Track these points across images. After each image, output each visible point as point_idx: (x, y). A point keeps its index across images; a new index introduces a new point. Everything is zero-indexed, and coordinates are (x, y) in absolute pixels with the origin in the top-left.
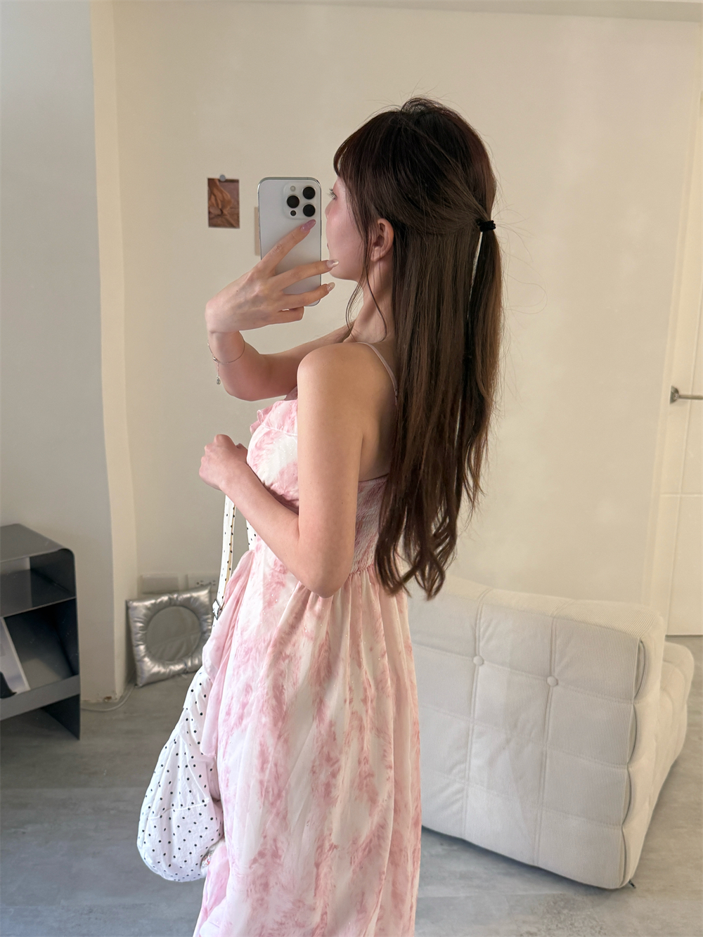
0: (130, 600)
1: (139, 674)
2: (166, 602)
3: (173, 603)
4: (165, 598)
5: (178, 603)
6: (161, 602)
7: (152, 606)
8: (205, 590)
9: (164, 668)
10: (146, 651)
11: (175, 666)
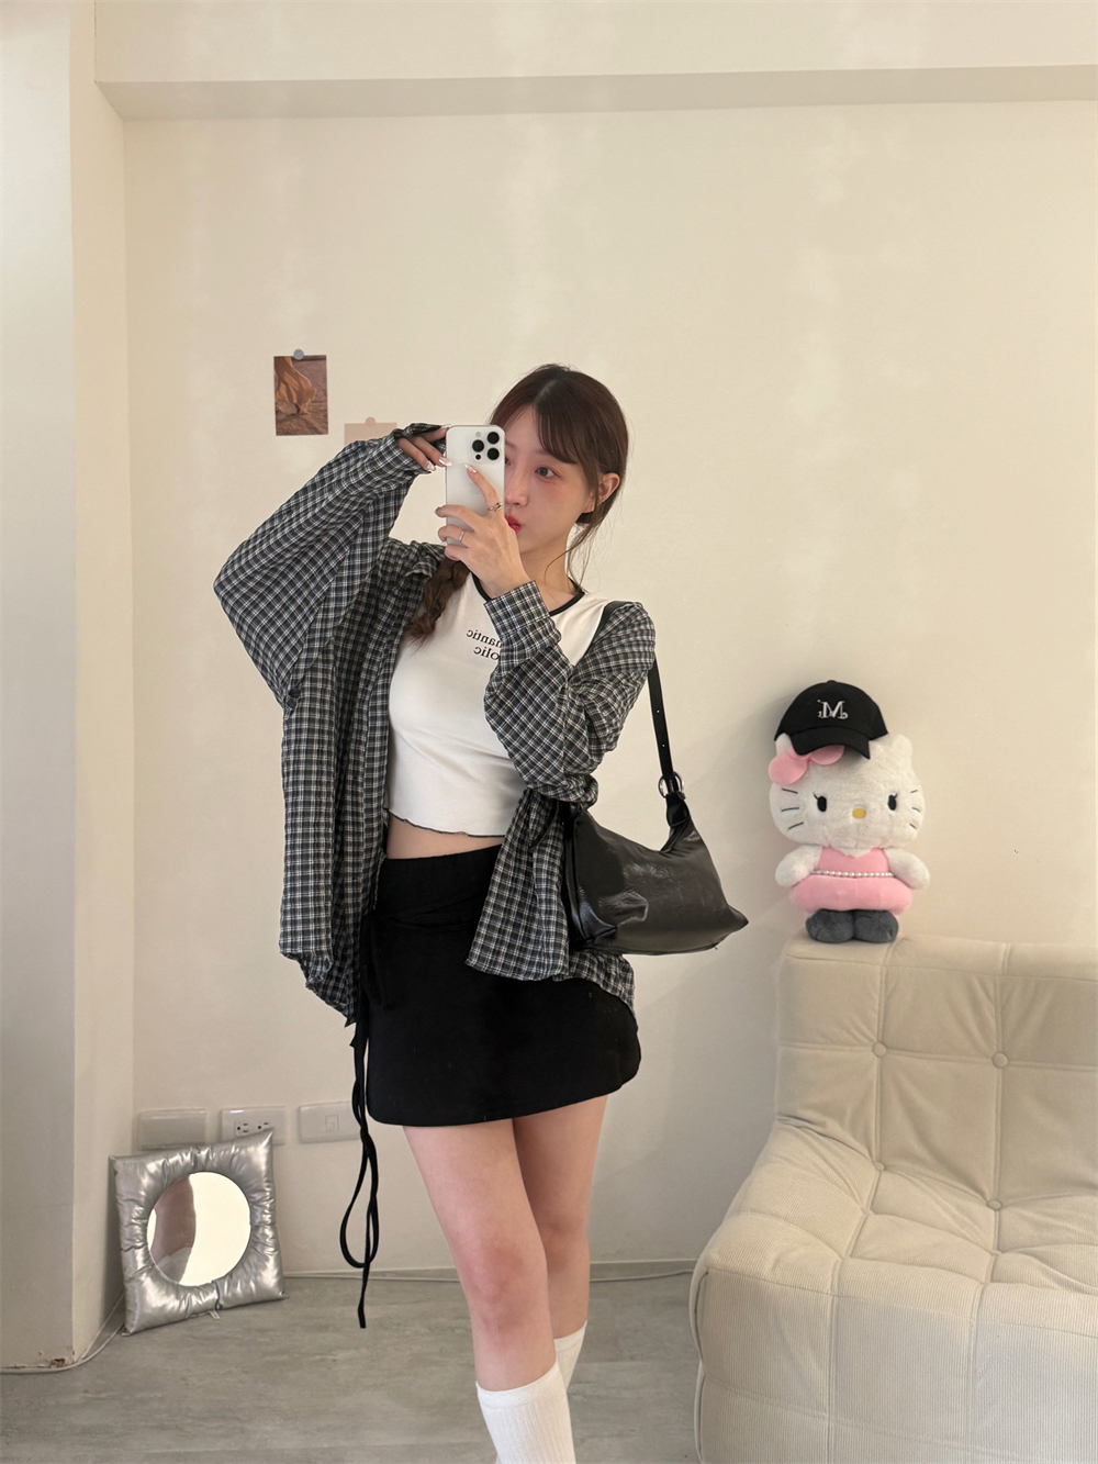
0: (117, 1158)
1: (129, 1307)
2: (187, 1165)
3: (199, 1166)
4: (188, 1158)
6: (177, 1162)
7: (160, 1171)
8: (261, 1142)
9: (177, 1297)
10: (145, 1261)
11: (198, 1295)
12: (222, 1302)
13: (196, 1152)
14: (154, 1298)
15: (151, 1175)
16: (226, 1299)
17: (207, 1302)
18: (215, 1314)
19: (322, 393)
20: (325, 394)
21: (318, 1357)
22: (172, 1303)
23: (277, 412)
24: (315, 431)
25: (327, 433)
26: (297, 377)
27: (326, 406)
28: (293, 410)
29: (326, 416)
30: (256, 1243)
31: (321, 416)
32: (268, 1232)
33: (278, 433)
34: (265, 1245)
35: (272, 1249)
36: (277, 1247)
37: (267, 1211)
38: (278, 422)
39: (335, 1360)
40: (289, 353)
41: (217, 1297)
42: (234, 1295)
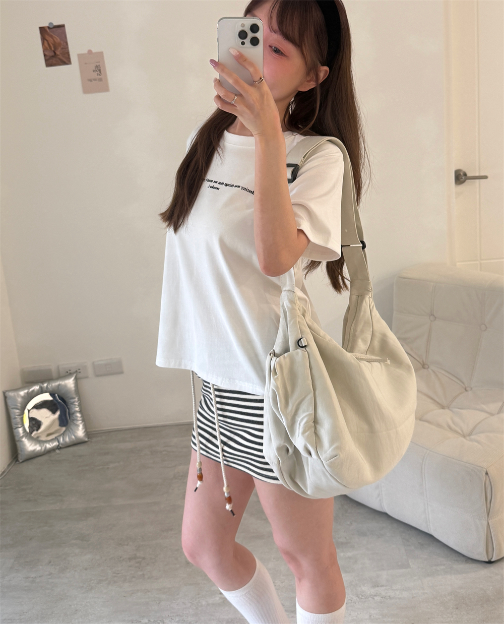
0: (7, 391)
1: (20, 451)
2: (38, 390)
3: (44, 391)
4: (38, 388)
6: (34, 390)
7: (26, 395)
8: (71, 378)
9: (40, 446)
10: (23, 433)
11: (49, 444)
12: (60, 445)
13: (41, 385)
14: (30, 446)
15: (23, 397)
16: (62, 444)
17: (54, 447)
18: (58, 451)
21: (101, 467)
22: (38, 448)
26: (52, 37)
27: (68, 50)
29: (69, 55)
30: (73, 420)
32: (79, 415)
34: (77, 420)
35: (81, 422)
36: (83, 420)
37: (77, 406)
39: (108, 468)
41: (58, 444)
42: (65, 442)
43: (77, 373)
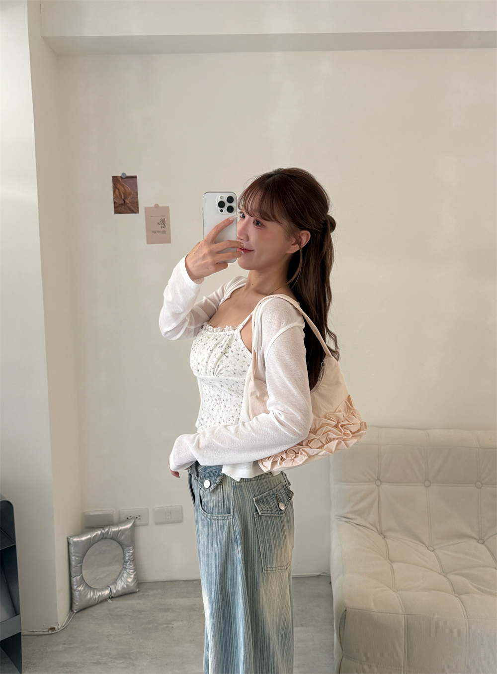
2: (100, 536)
3: (105, 536)
4: (99, 533)
5: (108, 537)
6: (95, 536)
19: (135, 194)
20: (137, 194)
23: (115, 203)
24: (133, 212)
25: (138, 213)
26: (123, 186)
27: (138, 200)
28: (123, 202)
29: (138, 205)
31: (135, 205)
33: (116, 212)
37: (131, 554)
38: (115, 207)
40: (119, 174)
43: (135, 519)
